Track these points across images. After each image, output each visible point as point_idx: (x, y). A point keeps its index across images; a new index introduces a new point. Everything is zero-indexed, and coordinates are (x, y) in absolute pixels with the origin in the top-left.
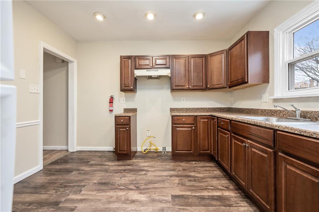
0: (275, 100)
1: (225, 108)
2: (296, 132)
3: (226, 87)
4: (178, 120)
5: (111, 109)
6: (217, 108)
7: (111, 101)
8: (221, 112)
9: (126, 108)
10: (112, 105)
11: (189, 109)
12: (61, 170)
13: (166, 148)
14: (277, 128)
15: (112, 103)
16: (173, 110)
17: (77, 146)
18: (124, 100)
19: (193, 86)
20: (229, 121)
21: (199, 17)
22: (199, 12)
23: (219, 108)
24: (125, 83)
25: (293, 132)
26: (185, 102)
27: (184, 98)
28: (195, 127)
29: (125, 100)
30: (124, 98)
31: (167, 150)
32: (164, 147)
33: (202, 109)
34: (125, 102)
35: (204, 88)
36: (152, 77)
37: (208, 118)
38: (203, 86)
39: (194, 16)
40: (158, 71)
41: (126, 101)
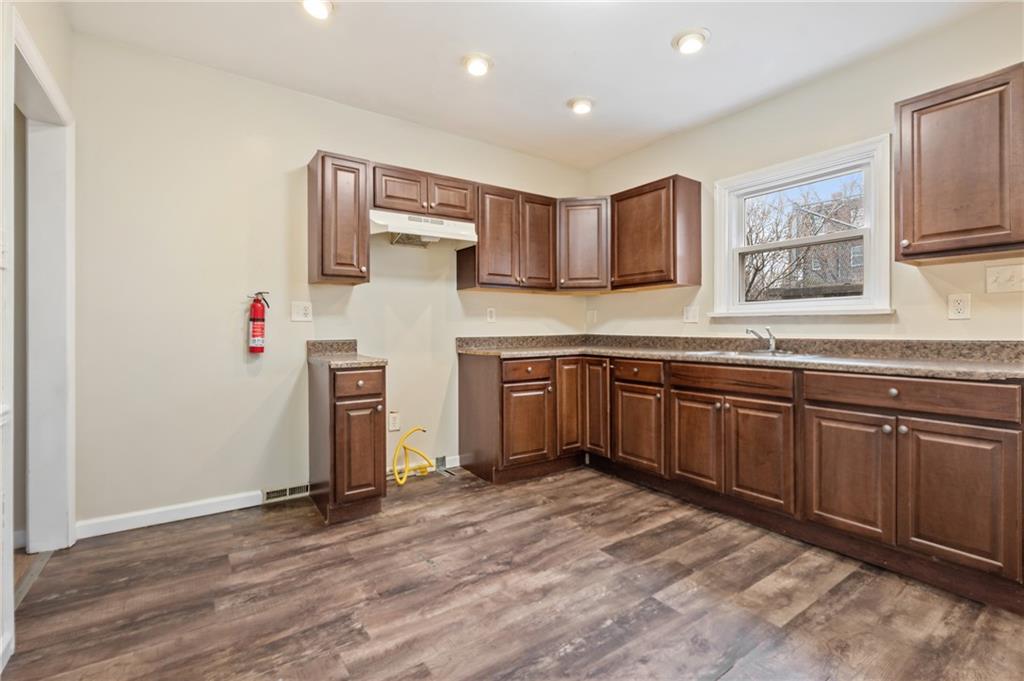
0: (716, 320)
1: (577, 337)
2: (841, 369)
3: (605, 287)
4: (515, 370)
5: (257, 342)
6: (563, 337)
7: (257, 312)
8: (571, 345)
9: (313, 338)
10: (263, 329)
11: (506, 339)
12: (140, 618)
13: (447, 459)
14: (803, 366)
15: (263, 320)
16: (467, 344)
17: (77, 519)
18: (306, 309)
19: (530, 278)
20: (661, 363)
21: (582, 109)
22: (583, 99)
23: (567, 337)
24: (339, 251)
25: (834, 369)
26: (494, 320)
27: (492, 309)
28: (552, 385)
29: (310, 310)
30: (309, 305)
31: (448, 466)
32: (441, 456)
33: (533, 338)
34: (310, 318)
35: (550, 284)
36: (424, 240)
37: (576, 362)
38: (549, 279)
39: (571, 104)
40: (442, 223)
41: (316, 313)
